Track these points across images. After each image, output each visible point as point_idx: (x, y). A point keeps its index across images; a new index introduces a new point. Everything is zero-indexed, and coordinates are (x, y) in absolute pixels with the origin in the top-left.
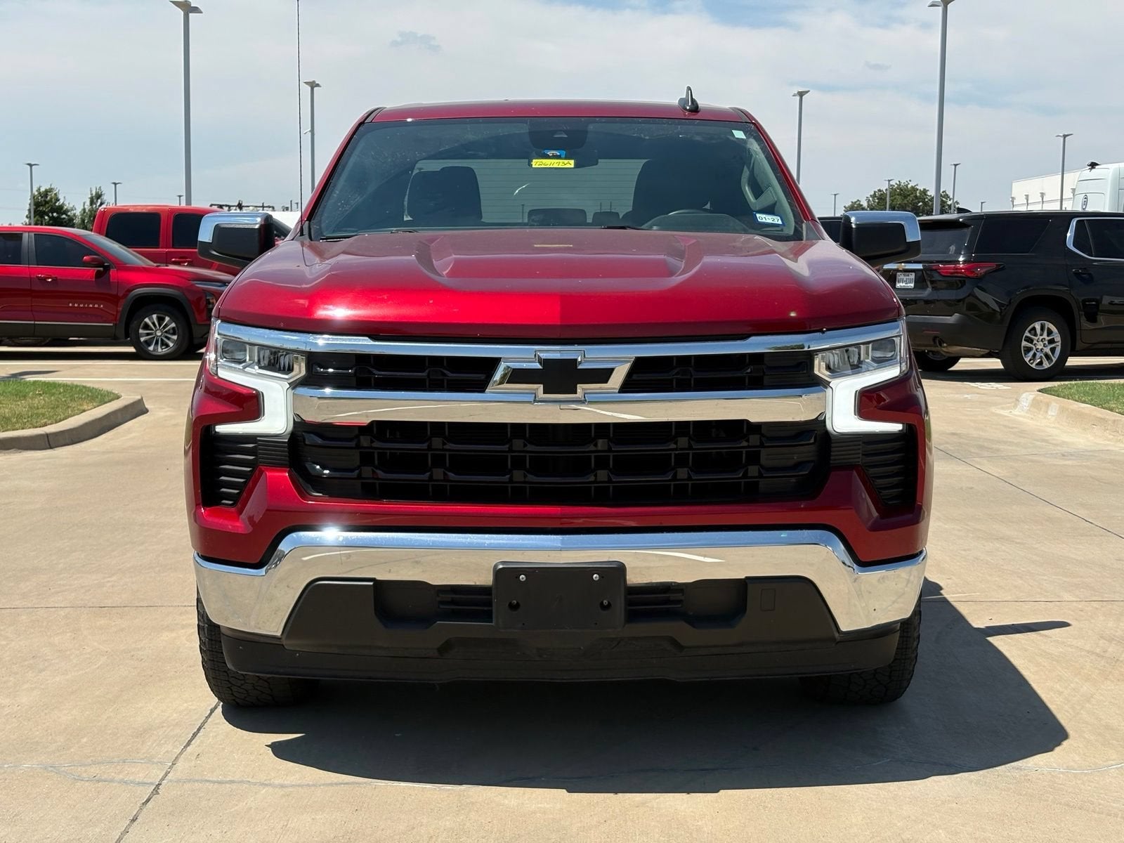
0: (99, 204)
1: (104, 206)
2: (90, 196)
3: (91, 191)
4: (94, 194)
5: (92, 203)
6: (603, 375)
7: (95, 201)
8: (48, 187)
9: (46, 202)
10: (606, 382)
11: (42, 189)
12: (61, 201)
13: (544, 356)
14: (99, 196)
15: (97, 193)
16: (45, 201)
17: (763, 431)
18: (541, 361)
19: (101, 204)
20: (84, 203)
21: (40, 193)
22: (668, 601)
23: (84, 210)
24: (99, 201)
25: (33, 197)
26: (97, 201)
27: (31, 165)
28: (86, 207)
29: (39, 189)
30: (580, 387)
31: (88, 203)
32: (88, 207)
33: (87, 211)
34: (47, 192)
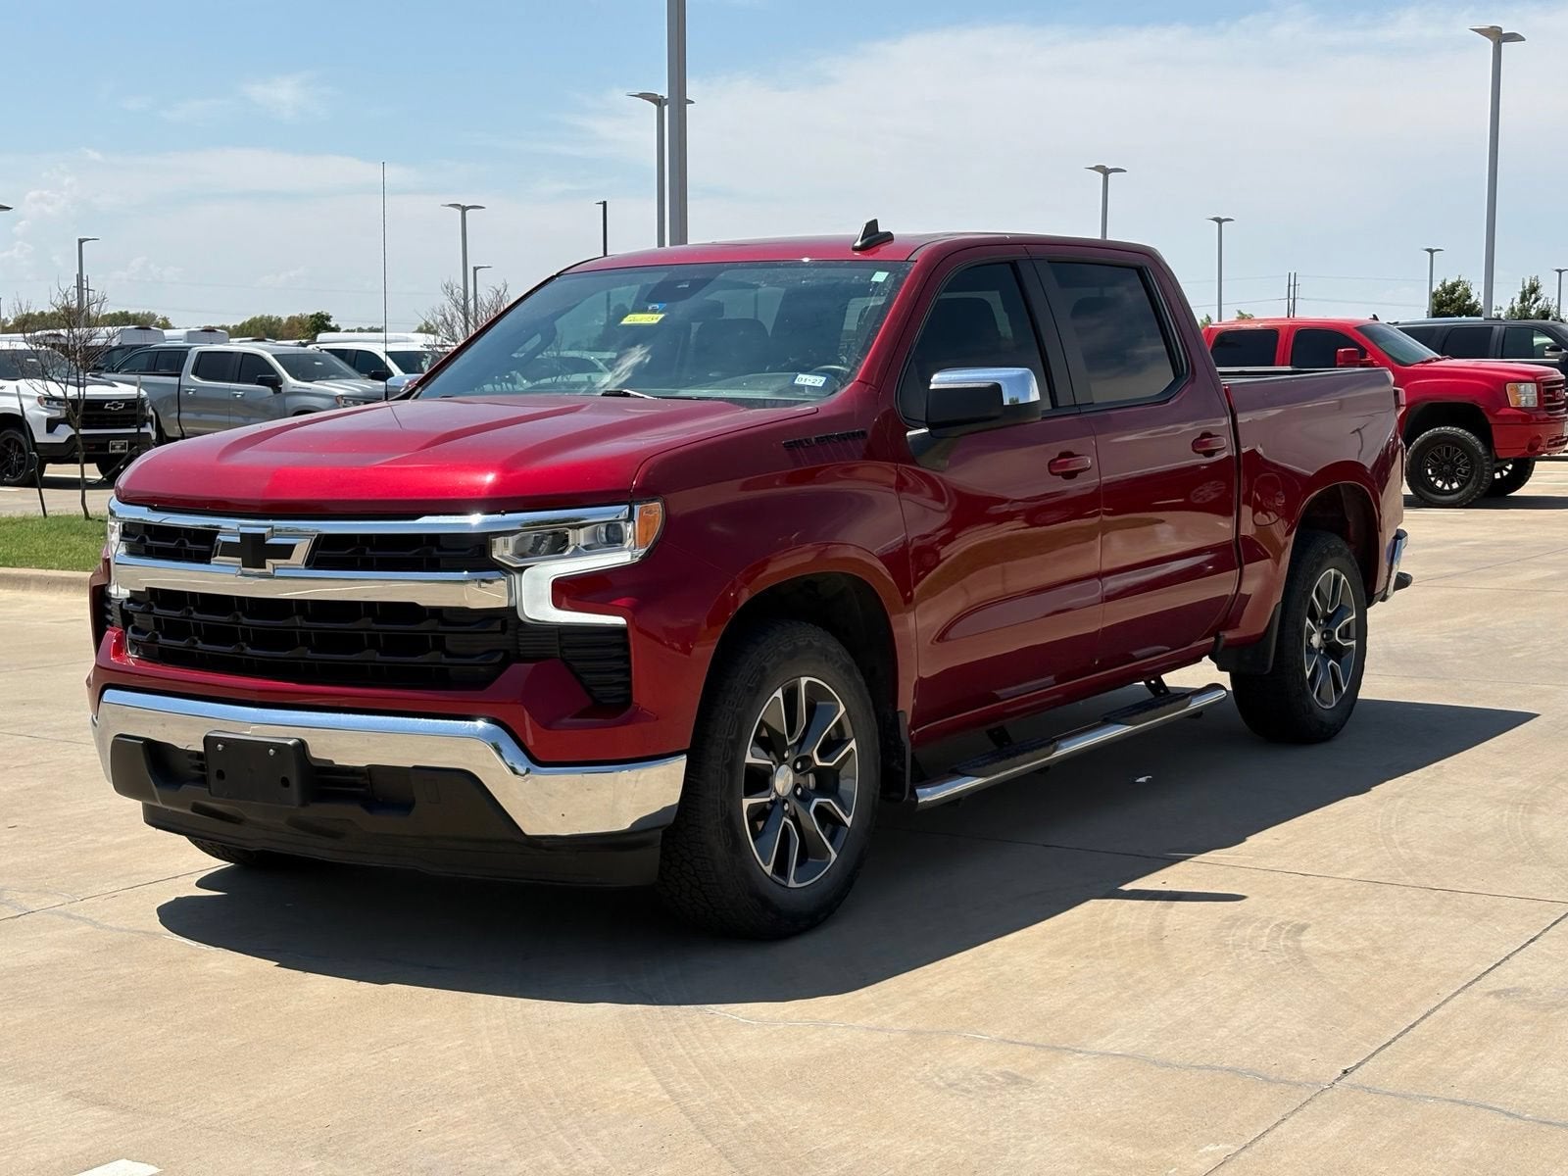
0: (1532, 301)
1: (1540, 302)
2: (1521, 290)
3: (1523, 283)
4: (1527, 287)
5: (1523, 299)
6: (286, 551)
7: (1528, 296)
8: (1455, 280)
9: (1453, 301)
10: (289, 558)
11: (1448, 283)
12: (1473, 300)
13: (243, 530)
14: (1534, 289)
15: (1531, 285)
16: (1451, 299)
17: (444, 615)
18: (243, 536)
19: (1536, 300)
20: (1513, 300)
21: (1444, 289)
22: (355, 784)
23: (1513, 309)
24: (1533, 296)
25: (1434, 295)
26: (1530, 296)
27: (1431, 251)
28: (1515, 304)
29: (1444, 283)
30: (269, 563)
31: (1518, 299)
32: (1517, 305)
33: (1516, 310)
34: (1455, 286)
